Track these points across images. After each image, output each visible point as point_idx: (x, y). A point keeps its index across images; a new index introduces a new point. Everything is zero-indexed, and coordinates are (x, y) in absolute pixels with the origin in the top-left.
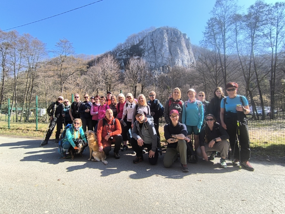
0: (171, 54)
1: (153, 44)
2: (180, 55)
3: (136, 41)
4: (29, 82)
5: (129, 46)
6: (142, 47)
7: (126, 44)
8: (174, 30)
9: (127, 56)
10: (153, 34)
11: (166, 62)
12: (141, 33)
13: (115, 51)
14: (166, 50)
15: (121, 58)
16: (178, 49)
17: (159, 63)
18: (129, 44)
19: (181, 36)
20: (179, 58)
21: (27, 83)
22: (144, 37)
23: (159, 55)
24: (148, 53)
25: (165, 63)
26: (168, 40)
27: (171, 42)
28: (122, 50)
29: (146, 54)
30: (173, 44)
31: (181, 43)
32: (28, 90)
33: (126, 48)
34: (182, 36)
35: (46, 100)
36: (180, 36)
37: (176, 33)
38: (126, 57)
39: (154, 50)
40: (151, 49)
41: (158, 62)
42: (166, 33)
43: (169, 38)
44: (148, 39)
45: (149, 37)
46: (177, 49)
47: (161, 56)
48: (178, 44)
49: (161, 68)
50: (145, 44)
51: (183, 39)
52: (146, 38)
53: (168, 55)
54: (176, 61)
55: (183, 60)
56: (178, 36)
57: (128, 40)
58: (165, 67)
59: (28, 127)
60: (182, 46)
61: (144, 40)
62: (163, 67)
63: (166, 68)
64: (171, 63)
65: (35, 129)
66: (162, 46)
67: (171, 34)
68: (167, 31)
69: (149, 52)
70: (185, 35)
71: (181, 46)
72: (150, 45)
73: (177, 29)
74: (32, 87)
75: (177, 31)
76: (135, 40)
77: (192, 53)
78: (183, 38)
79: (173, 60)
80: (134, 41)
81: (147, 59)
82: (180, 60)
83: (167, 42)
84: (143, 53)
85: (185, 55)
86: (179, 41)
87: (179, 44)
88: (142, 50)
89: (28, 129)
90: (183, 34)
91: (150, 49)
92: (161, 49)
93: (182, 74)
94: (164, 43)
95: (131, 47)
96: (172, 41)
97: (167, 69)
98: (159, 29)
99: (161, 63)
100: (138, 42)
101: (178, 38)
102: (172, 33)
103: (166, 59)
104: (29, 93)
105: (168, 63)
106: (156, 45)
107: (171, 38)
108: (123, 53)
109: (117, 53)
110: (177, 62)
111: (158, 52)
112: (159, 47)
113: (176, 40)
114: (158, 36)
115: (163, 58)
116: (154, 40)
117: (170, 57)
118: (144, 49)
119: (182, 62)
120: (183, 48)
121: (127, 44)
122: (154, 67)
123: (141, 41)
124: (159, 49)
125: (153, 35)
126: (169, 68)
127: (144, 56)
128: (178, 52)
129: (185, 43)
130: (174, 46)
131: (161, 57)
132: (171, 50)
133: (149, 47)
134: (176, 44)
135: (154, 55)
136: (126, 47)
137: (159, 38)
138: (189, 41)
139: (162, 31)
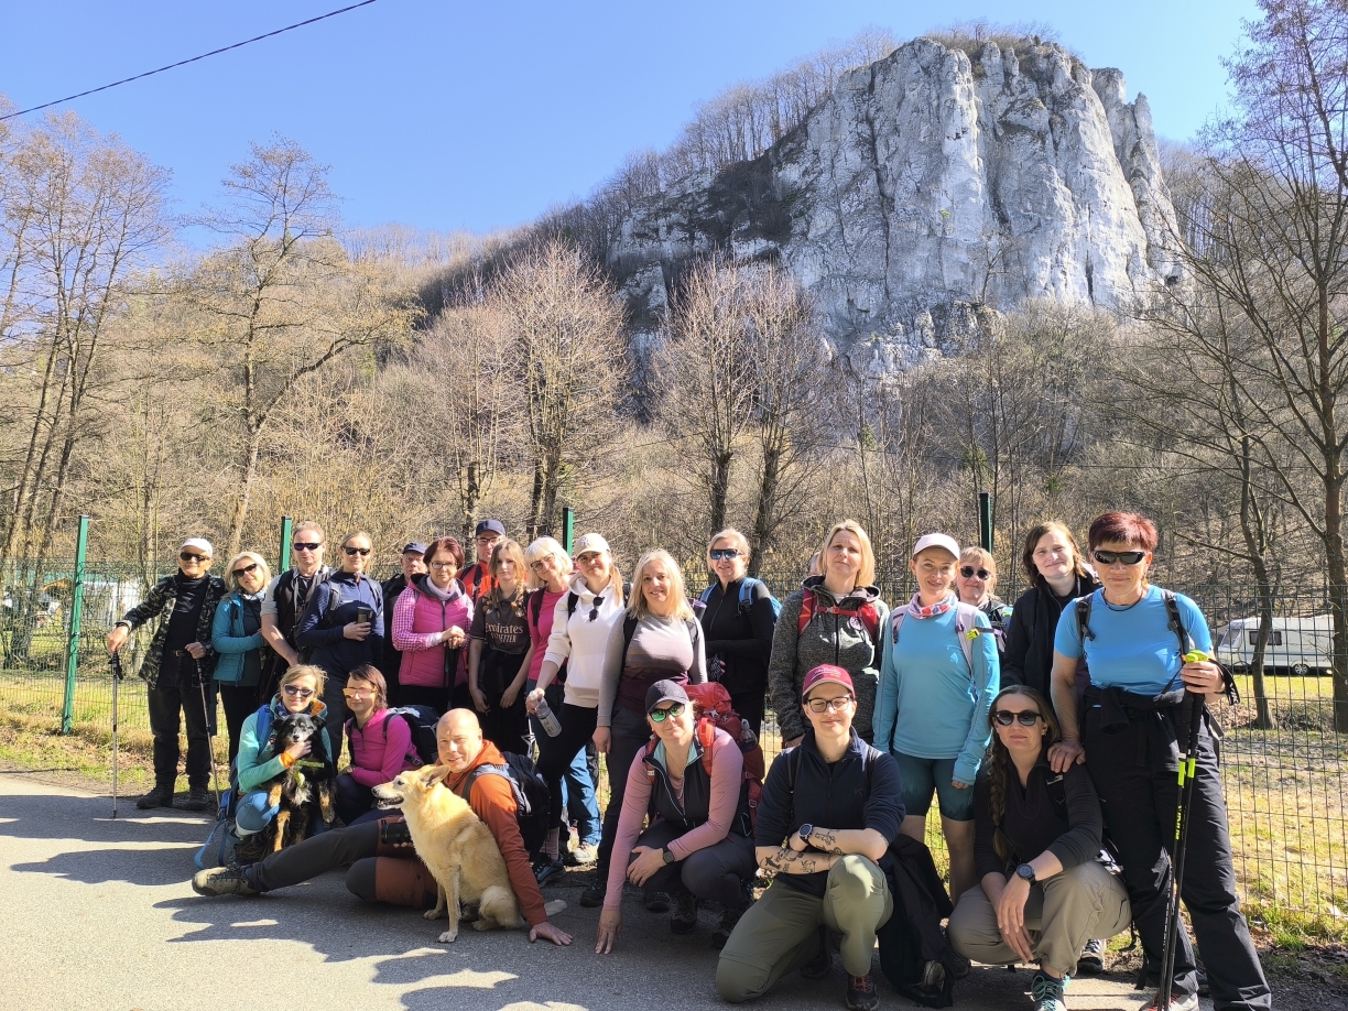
0: (1003, 220)
1: (873, 150)
2: (1068, 227)
3: (756, 138)
4: (50, 409)
5: (703, 171)
6: (792, 174)
7: (683, 153)
8: (1028, 51)
9: (692, 238)
10: (872, 86)
11: (961, 276)
12: (793, 80)
13: (613, 203)
14: (964, 188)
15: (651, 253)
16: (1059, 185)
17: (913, 282)
18: (708, 155)
19: (1080, 90)
20: (1063, 246)
21: (39, 418)
22: (812, 104)
23: (914, 226)
24: (838, 212)
25: (955, 282)
26: (979, 121)
27: (1002, 131)
28: (660, 196)
29: (822, 220)
30: (1022, 150)
31: (1079, 140)
32: (42, 464)
33: (687, 183)
34: (1088, 87)
35: (145, 527)
36: (1073, 92)
37: (1043, 65)
38: (685, 249)
39: (882, 193)
40: (858, 190)
41: (903, 279)
42: (968, 74)
43: (988, 107)
44: (836, 115)
45: (846, 104)
46: (1050, 179)
47: (925, 232)
48: (1056, 145)
49: (927, 319)
50: (815, 152)
51: (1097, 107)
52: (827, 113)
53: (980, 226)
54: (1043, 264)
55: (1095, 261)
56: (1059, 87)
57: (698, 131)
58: (955, 312)
59: (21, 709)
60: (1084, 160)
61: (812, 124)
62: (940, 312)
63: (963, 319)
64: (999, 279)
65: (56, 722)
66: (938, 161)
67: (1008, 74)
68: (976, 57)
69: (845, 207)
70: (1107, 78)
71: (1076, 158)
72: (852, 159)
73: (1047, 44)
74: (69, 445)
75: (1048, 57)
76: (747, 126)
77: (1168, 207)
78: (1098, 103)
79: (1019, 261)
80: (740, 134)
81: (830, 258)
82: (1066, 258)
83: (975, 131)
84: (802, 214)
85: (1108, 222)
86: (1064, 123)
87: (1064, 143)
88: (793, 195)
89: (17, 716)
90: (1097, 72)
91: (847, 189)
92: (932, 187)
93: (1084, 364)
94: (949, 146)
95: (719, 176)
96: (1010, 128)
97: (973, 324)
98: (917, 47)
99: (930, 286)
100: (767, 142)
101: (1055, 100)
102: (1016, 70)
103: (964, 257)
104: (47, 481)
105: (980, 280)
106: (896, 160)
107: (1003, 105)
108: (662, 221)
109: (620, 222)
110: (1044, 276)
111: (910, 208)
112: (916, 172)
113: (1041, 117)
114: (911, 96)
115: (945, 250)
116: (877, 125)
117: (994, 242)
118: (810, 187)
119: (1089, 271)
120: (1095, 173)
121: (694, 158)
122: (873, 314)
123: (791, 136)
124: (912, 186)
125: (878, 89)
126: (981, 317)
127: (804, 234)
128: (1059, 200)
129: (1113, 133)
130: (1029, 164)
131: (930, 244)
132: (1001, 192)
133: (843, 175)
134: (1043, 149)
135: (880, 232)
136: (680, 181)
137: (917, 110)
138: (1142, 122)
139: (941, 59)
